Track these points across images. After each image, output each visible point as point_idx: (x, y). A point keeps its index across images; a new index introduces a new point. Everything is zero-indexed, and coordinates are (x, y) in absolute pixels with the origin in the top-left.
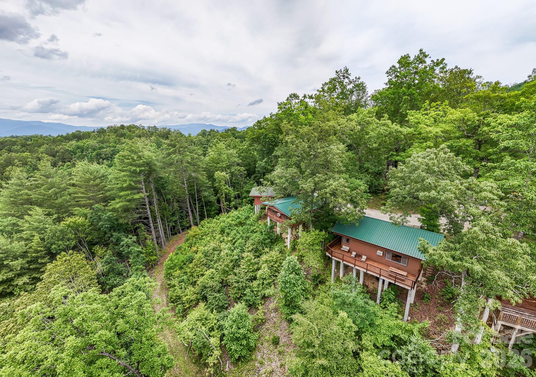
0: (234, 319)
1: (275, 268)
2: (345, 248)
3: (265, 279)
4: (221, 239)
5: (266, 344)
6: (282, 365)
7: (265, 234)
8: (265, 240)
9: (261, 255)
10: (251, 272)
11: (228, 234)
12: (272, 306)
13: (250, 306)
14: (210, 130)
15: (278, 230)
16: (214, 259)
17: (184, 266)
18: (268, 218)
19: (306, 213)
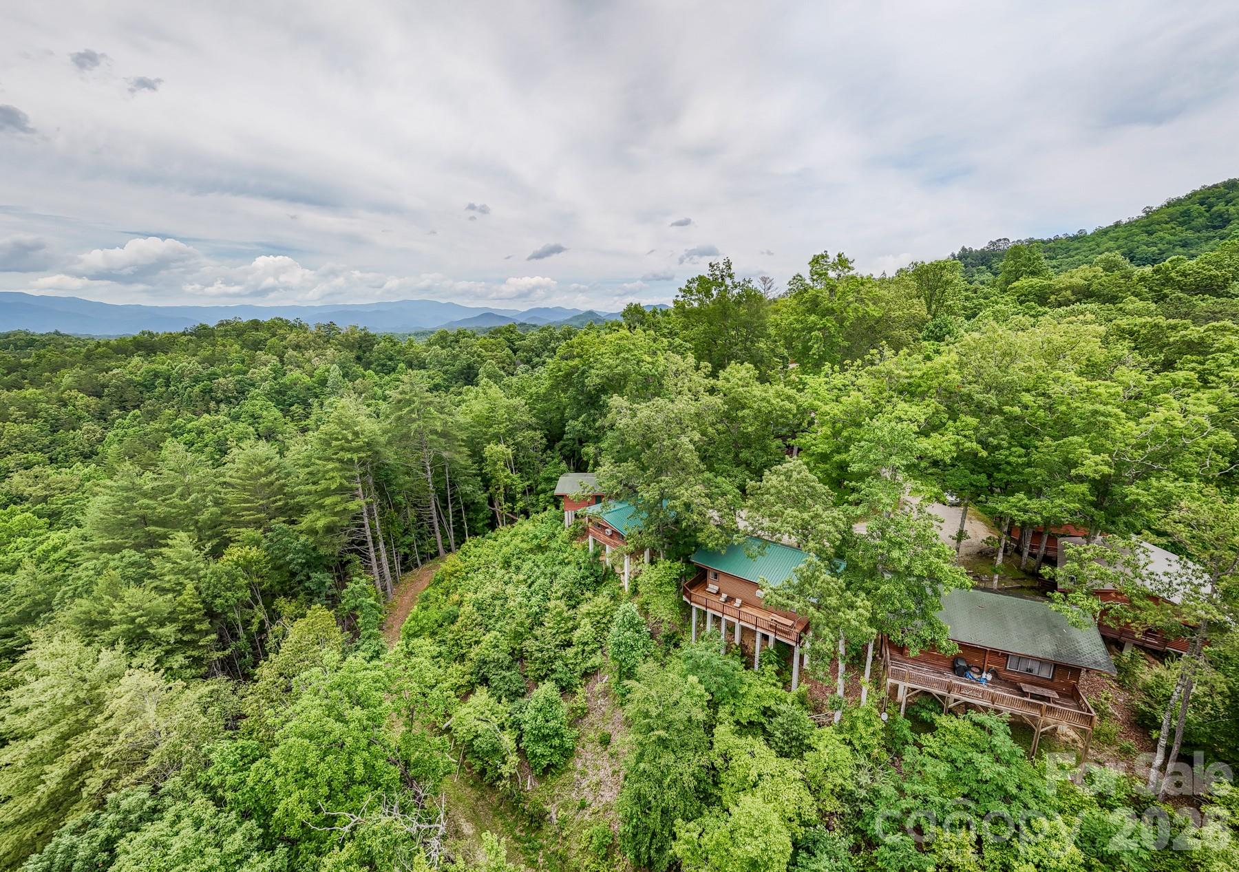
0: (539, 706)
1: (602, 626)
2: (713, 588)
3: (586, 644)
4: (506, 578)
5: (590, 747)
6: (614, 772)
7: (586, 568)
8: (584, 578)
9: (578, 603)
10: (562, 633)
11: (518, 568)
12: (598, 687)
13: (563, 689)
14: (456, 332)
15: (607, 560)
16: (496, 614)
17: (441, 631)
18: (590, 537)
19: (650, 534)
